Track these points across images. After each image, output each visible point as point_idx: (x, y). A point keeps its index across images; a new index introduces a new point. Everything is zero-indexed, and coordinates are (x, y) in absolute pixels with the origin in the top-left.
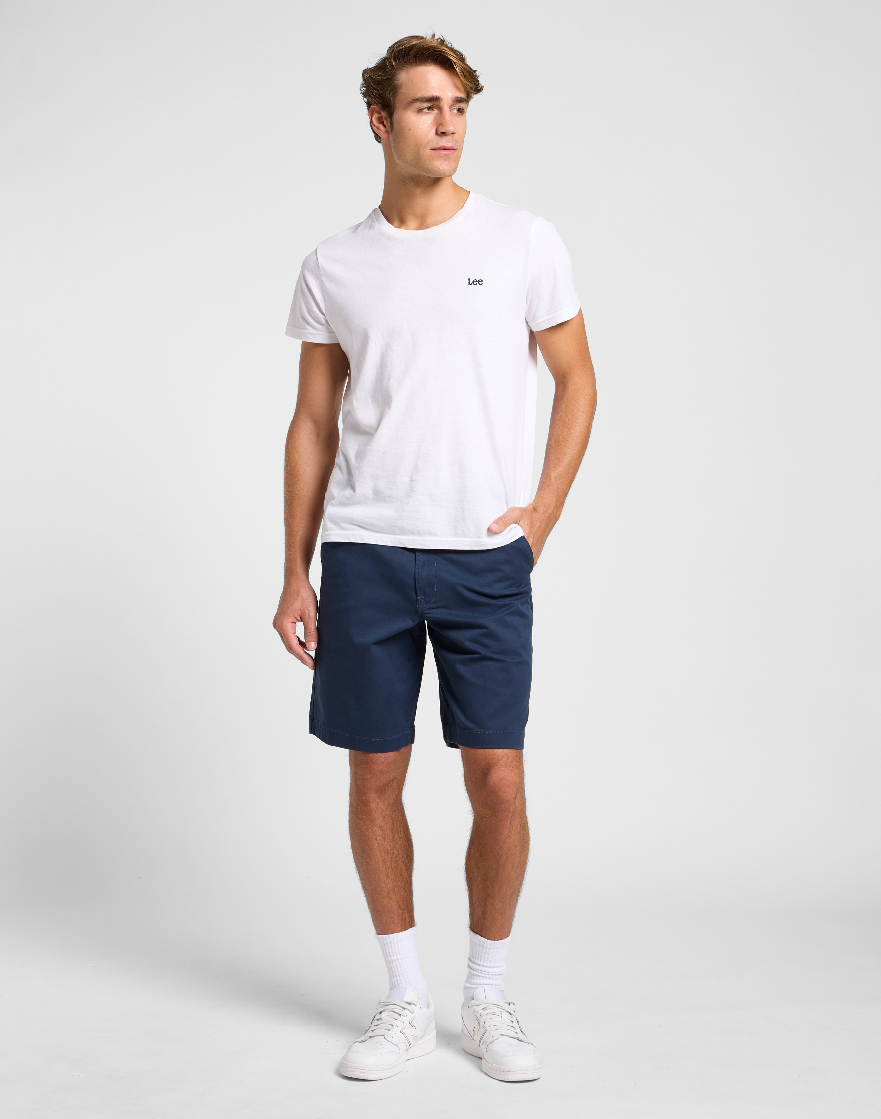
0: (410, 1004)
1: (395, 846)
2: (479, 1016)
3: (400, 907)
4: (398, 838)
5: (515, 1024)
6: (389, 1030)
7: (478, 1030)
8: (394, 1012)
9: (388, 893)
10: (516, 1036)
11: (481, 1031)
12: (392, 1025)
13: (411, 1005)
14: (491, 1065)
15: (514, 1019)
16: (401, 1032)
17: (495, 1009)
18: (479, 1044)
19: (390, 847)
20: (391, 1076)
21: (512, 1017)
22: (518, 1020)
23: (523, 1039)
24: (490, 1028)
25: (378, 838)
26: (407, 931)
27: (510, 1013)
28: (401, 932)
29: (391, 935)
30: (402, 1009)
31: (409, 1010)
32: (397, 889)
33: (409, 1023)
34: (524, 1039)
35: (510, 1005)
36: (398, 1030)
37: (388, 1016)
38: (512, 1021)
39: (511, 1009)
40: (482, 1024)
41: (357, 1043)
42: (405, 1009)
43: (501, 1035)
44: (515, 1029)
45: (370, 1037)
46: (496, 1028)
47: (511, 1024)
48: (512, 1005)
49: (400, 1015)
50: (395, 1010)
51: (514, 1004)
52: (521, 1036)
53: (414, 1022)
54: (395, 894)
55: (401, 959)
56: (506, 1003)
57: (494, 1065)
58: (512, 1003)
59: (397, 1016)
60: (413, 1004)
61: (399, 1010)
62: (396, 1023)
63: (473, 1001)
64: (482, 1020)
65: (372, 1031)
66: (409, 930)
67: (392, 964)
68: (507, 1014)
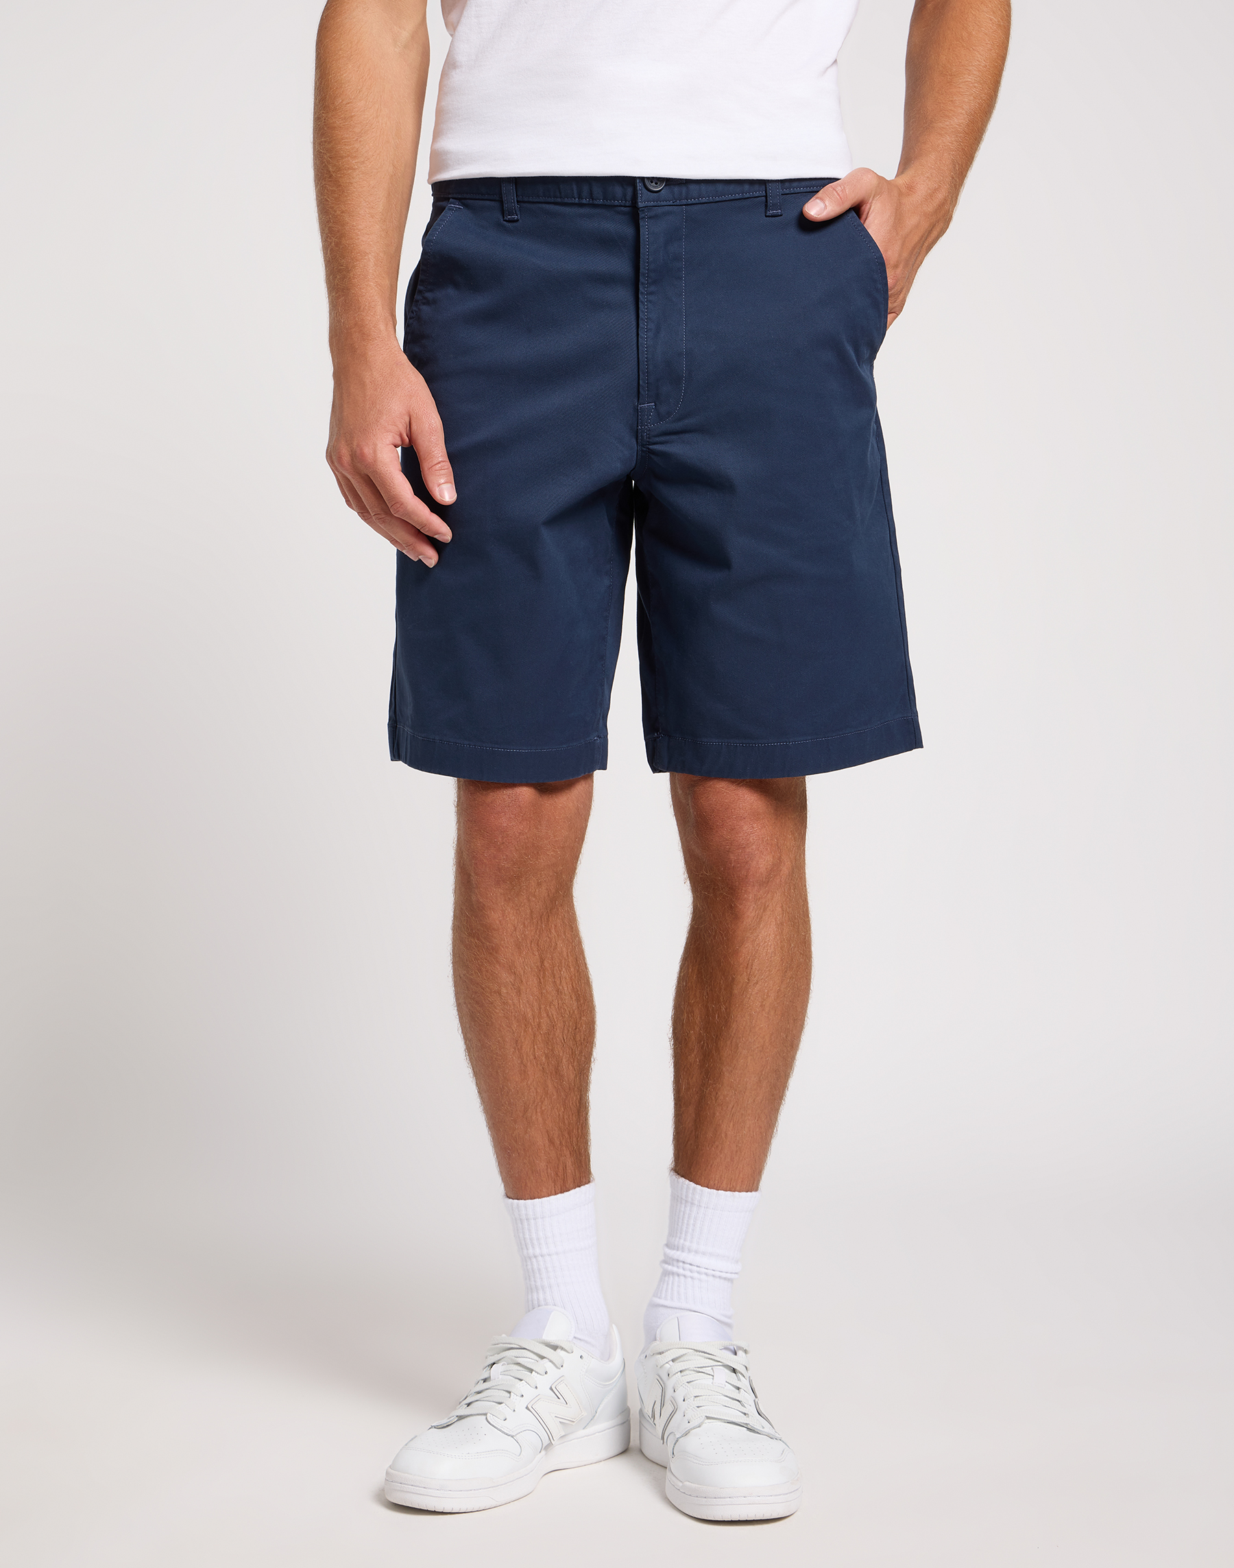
0: (555, 1348)
1: (545, 1009)
2: (665, 1377)
3: (551, 1142)
4: (554, 993)
5: (747, 1397)
6: (500, 1403)
7: (662, 1405)
8: (518, 1364)
9: (525, 1111)
10: (743, 1420)
11: (668, 1409)
12: (510, 1392)
13: (559, 1350)
14: (680, 1484)
15: (744, 1383)
16: (527, 1408)
17: (701, 1361)
18: (663, 1438)
19: (533, 1011)
20: (494, 1504)
21: (739, 1380)
22: (755, 1386)
23: (757, 1427)
24: (686, 1402)
25: (504, 991)
26: (566, 1194)
27: (734, 1371)
28: (552, 1197)
29: (529, 1201)
30: (537, 1358)
31: (551, 1361)
32: (546, 1102)
33: (551, 1389)
34: (761, 1429)
35: (736, 1354)
36: (520, 1404)
37: (504, 1373)
38: (738, 1388)
39: (737, 1361)
40: (669, 1392)
41: (433, 1429)
42: (542, 1358)
43: (708, 1418)
44: (743, 1405)
45: (461, 1418)
46: (698, 1402)
47: (735, 1394)
48: (740, 1353)
49: (531, 1371)
50: (520, 1360)
51: (746, 1352)
52: (755, 1421)
53: (562, 1388)
54: (542, 1112)
55: (557, 1254)
56: (726, 1349)
57: (687, 1483)
58: (740, 1348)
59: (524, 1373)
60: (562, 1349)
61: (529, 1359)
62: (521, 1387)
63: (655, 1343)
64: (670, 1384)
65: (469, 1405)
66: (572, 1191)
67: (529, 1263)
68: (727, 1371)
